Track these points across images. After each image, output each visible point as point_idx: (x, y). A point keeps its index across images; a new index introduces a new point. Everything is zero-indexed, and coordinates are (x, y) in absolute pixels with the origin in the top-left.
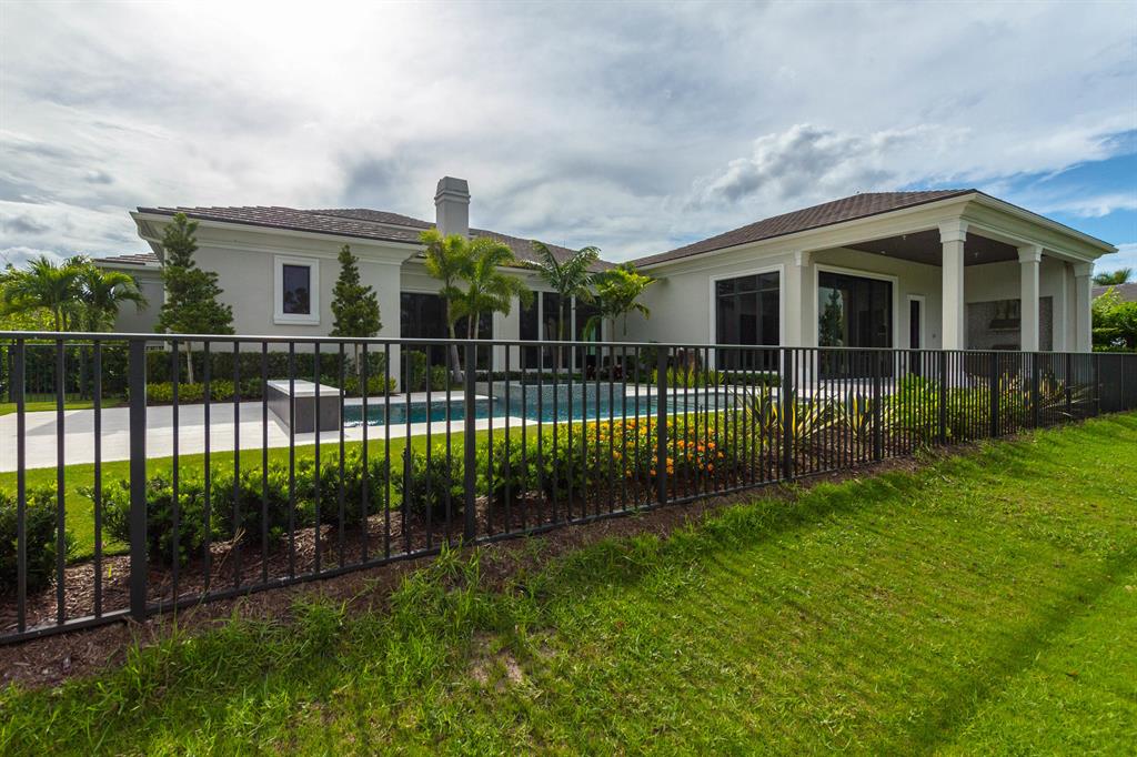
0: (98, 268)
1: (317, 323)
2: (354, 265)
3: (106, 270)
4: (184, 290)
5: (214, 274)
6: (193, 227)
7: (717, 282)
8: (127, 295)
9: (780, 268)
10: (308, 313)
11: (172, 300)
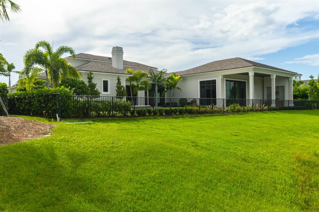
1: (110, 94)
7: (200, 82)
9: (216, 79)
10: (108, 92)
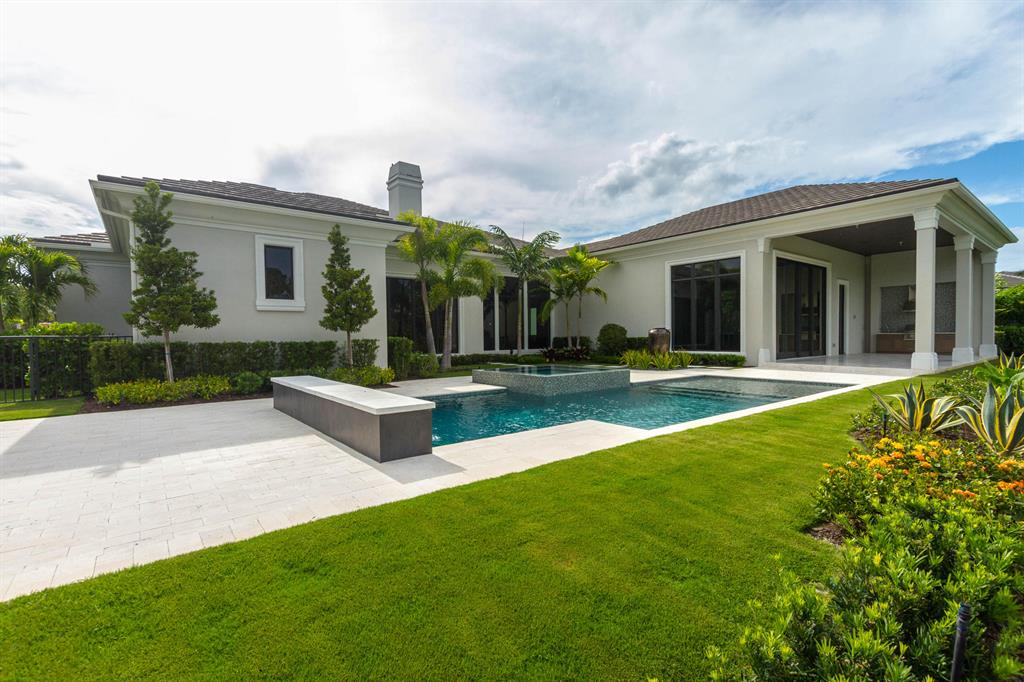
0: (38, 248)
1: (303, 309)
2: (345, 247)
3: (48, 250)
4: (158, 274)
5: (194, 254)
6: (167, 200)
7: (673, 267)
8: (73, 279)
9: (742, 253)
10: (292, 298)
11: (146, 285)
